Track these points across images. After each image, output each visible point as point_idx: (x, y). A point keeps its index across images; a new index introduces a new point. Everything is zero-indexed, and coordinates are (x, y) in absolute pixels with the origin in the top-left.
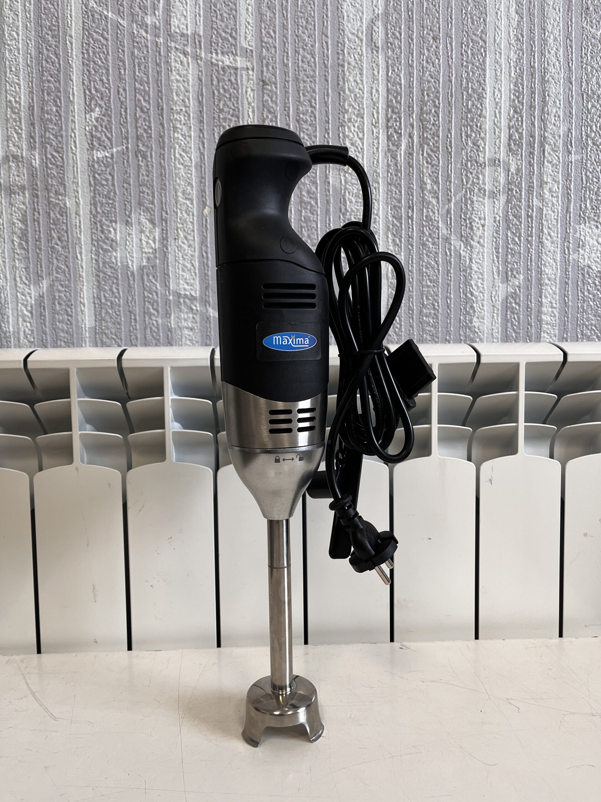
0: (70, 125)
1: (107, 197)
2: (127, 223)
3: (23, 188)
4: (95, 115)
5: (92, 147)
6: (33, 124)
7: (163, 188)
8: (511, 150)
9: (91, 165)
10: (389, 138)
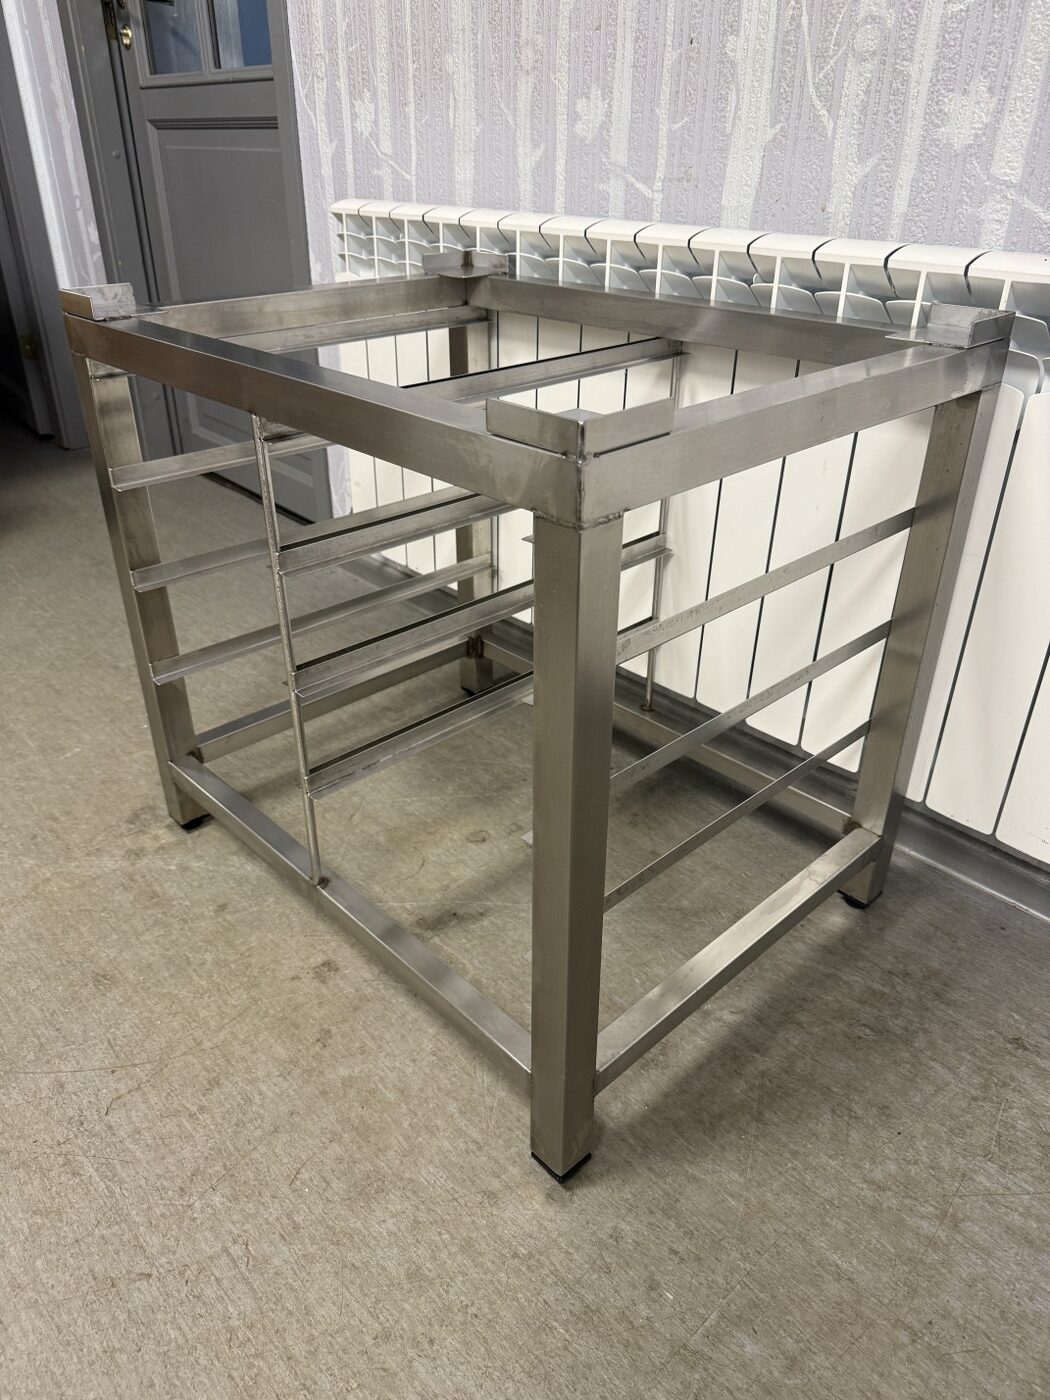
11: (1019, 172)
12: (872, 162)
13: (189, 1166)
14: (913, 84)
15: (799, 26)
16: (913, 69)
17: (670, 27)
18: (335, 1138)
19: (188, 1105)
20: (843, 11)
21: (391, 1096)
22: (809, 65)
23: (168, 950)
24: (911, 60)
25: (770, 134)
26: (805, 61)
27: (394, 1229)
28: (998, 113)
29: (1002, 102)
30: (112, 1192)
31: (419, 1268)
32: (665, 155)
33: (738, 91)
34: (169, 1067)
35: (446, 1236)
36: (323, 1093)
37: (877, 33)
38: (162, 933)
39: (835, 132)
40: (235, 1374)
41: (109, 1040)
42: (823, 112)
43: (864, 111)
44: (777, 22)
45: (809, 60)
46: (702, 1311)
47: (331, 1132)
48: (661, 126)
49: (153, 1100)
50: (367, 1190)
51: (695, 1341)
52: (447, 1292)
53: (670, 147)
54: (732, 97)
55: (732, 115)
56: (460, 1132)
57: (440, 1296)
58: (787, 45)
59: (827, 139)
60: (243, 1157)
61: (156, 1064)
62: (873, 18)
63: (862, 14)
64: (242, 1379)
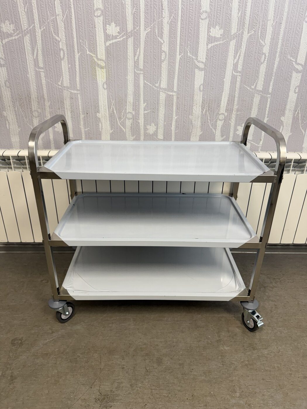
0: (141, 106)
1: (147, 120)
2: (150, 125)
3: (131, 118)
4: (145, 104)
5: (144, 111)
6: (133, 106)
7: (158, 119)
8: (226, 111)
9: (144, 114)
10: (202, 109)
11: (163, 137)
12: (135, 136)
13: (129, 386)
14: (140, 124)
15: (114, 113)
16: (140, 121)
17: (81, 110)
18: (145, 360)
19: (114, 379)
20: (124, 111)
21: (144, 346)
22: (118, 119)
23: (67, 360)
24: (139, 120)
25: (111, 132)
26: (117, 119)
27: (170, 362)
28: (157, 128)
29: (157, 127)
30: (122, 402)
31: (180, 363)
32: (84, 135)
33: (101, 124)
34: (101, 377)
35: (178, 356)
36: (134, 355)
37: (131, 115)
38: (61, 359)
39: (126, 131)
40: (176, 400)
41: (81, 384)
42: (123, 128)
43: (131, 127)
44: (109, 111)
45: (117, 118)
46: (214, 335)
47: (143, 359)
48: (82, 130)
49: (107, 384)
50: (159, 362)
51: (218, 339)
52: (187, 362)
53: (85, 133)
54: (100, 124)
55: (101, 127)
56: (161, 342)
57: (186, 364)
58: (112, 116)
59: (124, 132)
60: (135, 376)
61: (97, 379)
62: (130, 112)
63: (127, 111)
64: (177, 399)
